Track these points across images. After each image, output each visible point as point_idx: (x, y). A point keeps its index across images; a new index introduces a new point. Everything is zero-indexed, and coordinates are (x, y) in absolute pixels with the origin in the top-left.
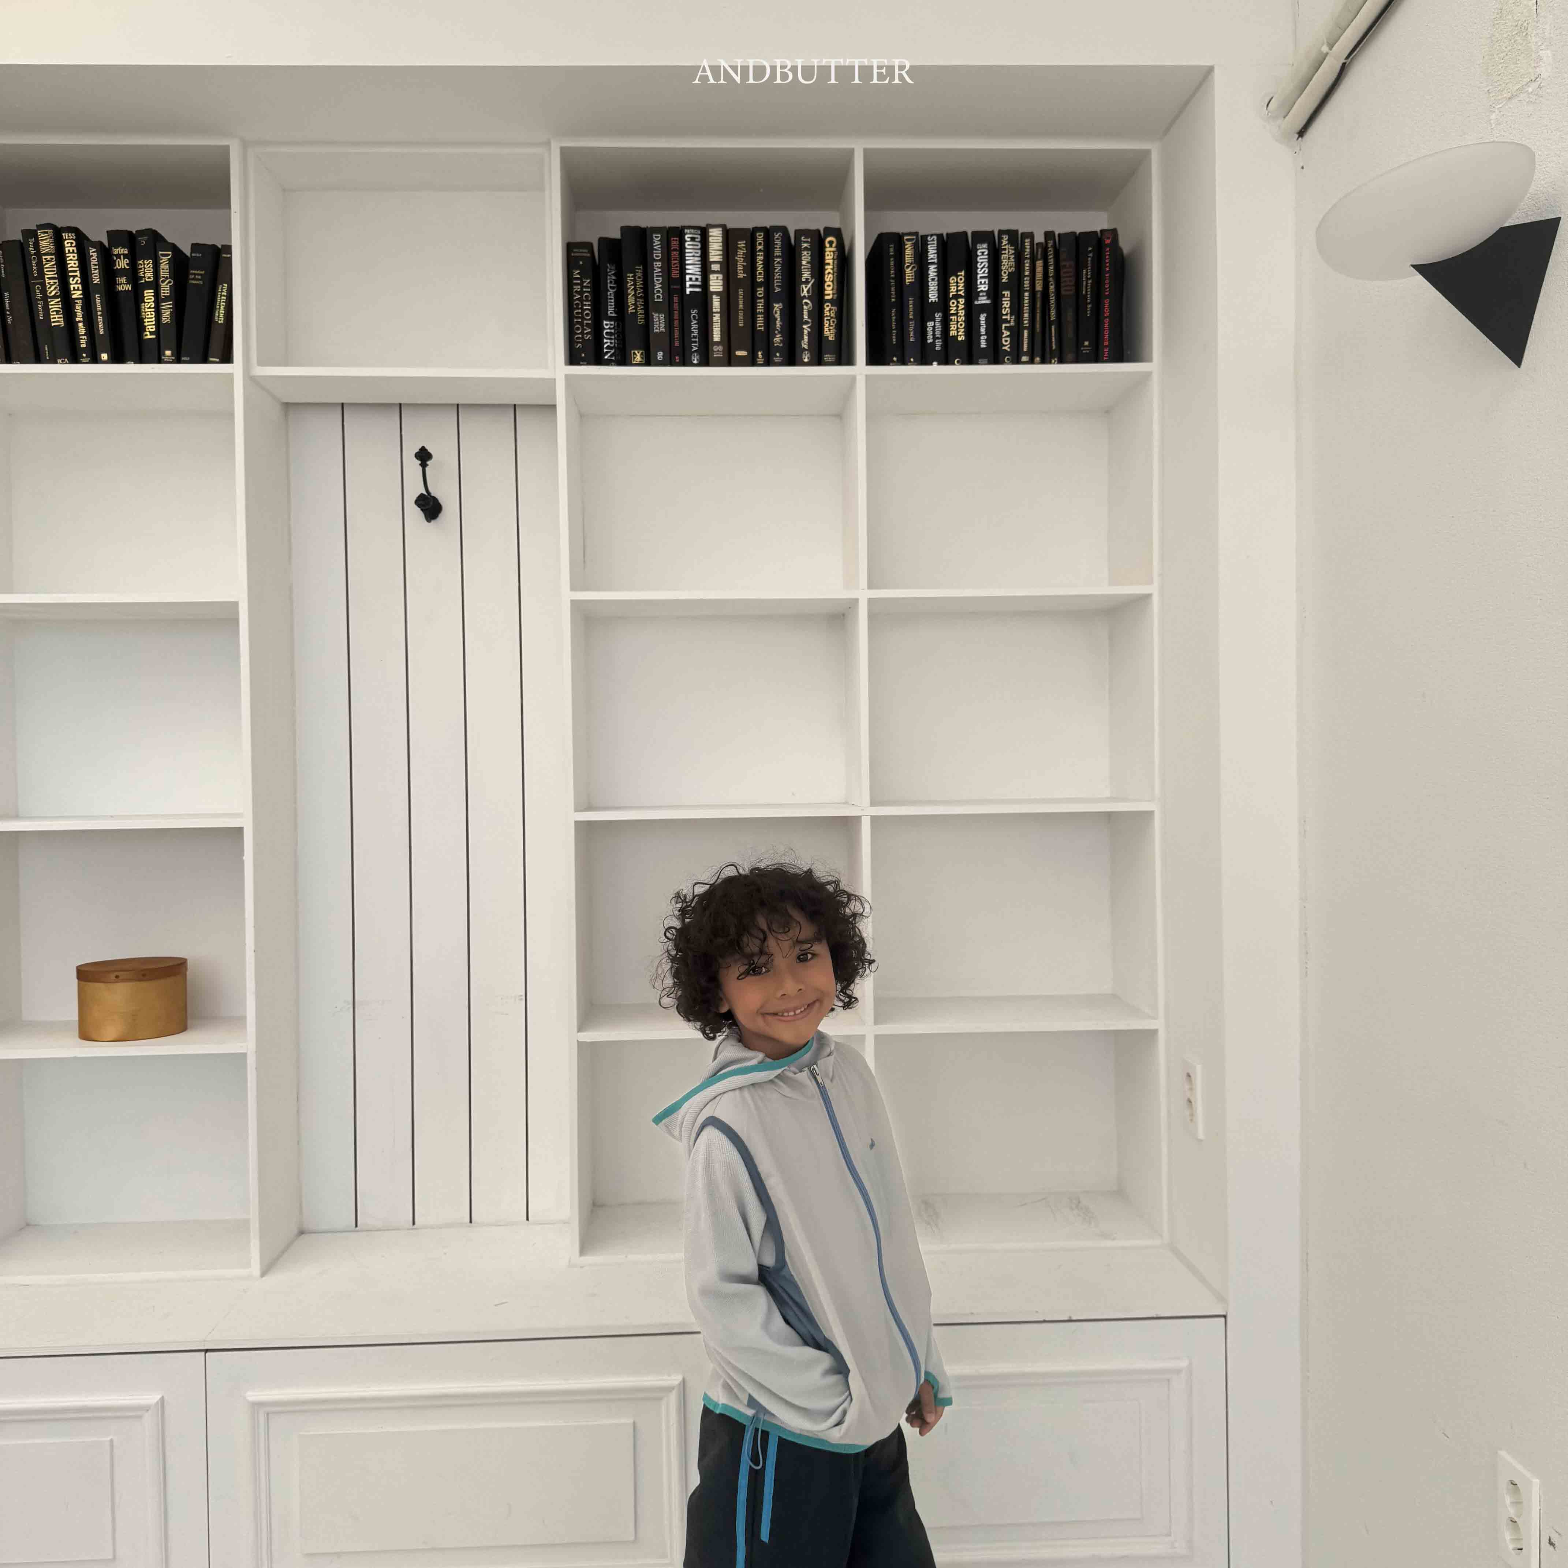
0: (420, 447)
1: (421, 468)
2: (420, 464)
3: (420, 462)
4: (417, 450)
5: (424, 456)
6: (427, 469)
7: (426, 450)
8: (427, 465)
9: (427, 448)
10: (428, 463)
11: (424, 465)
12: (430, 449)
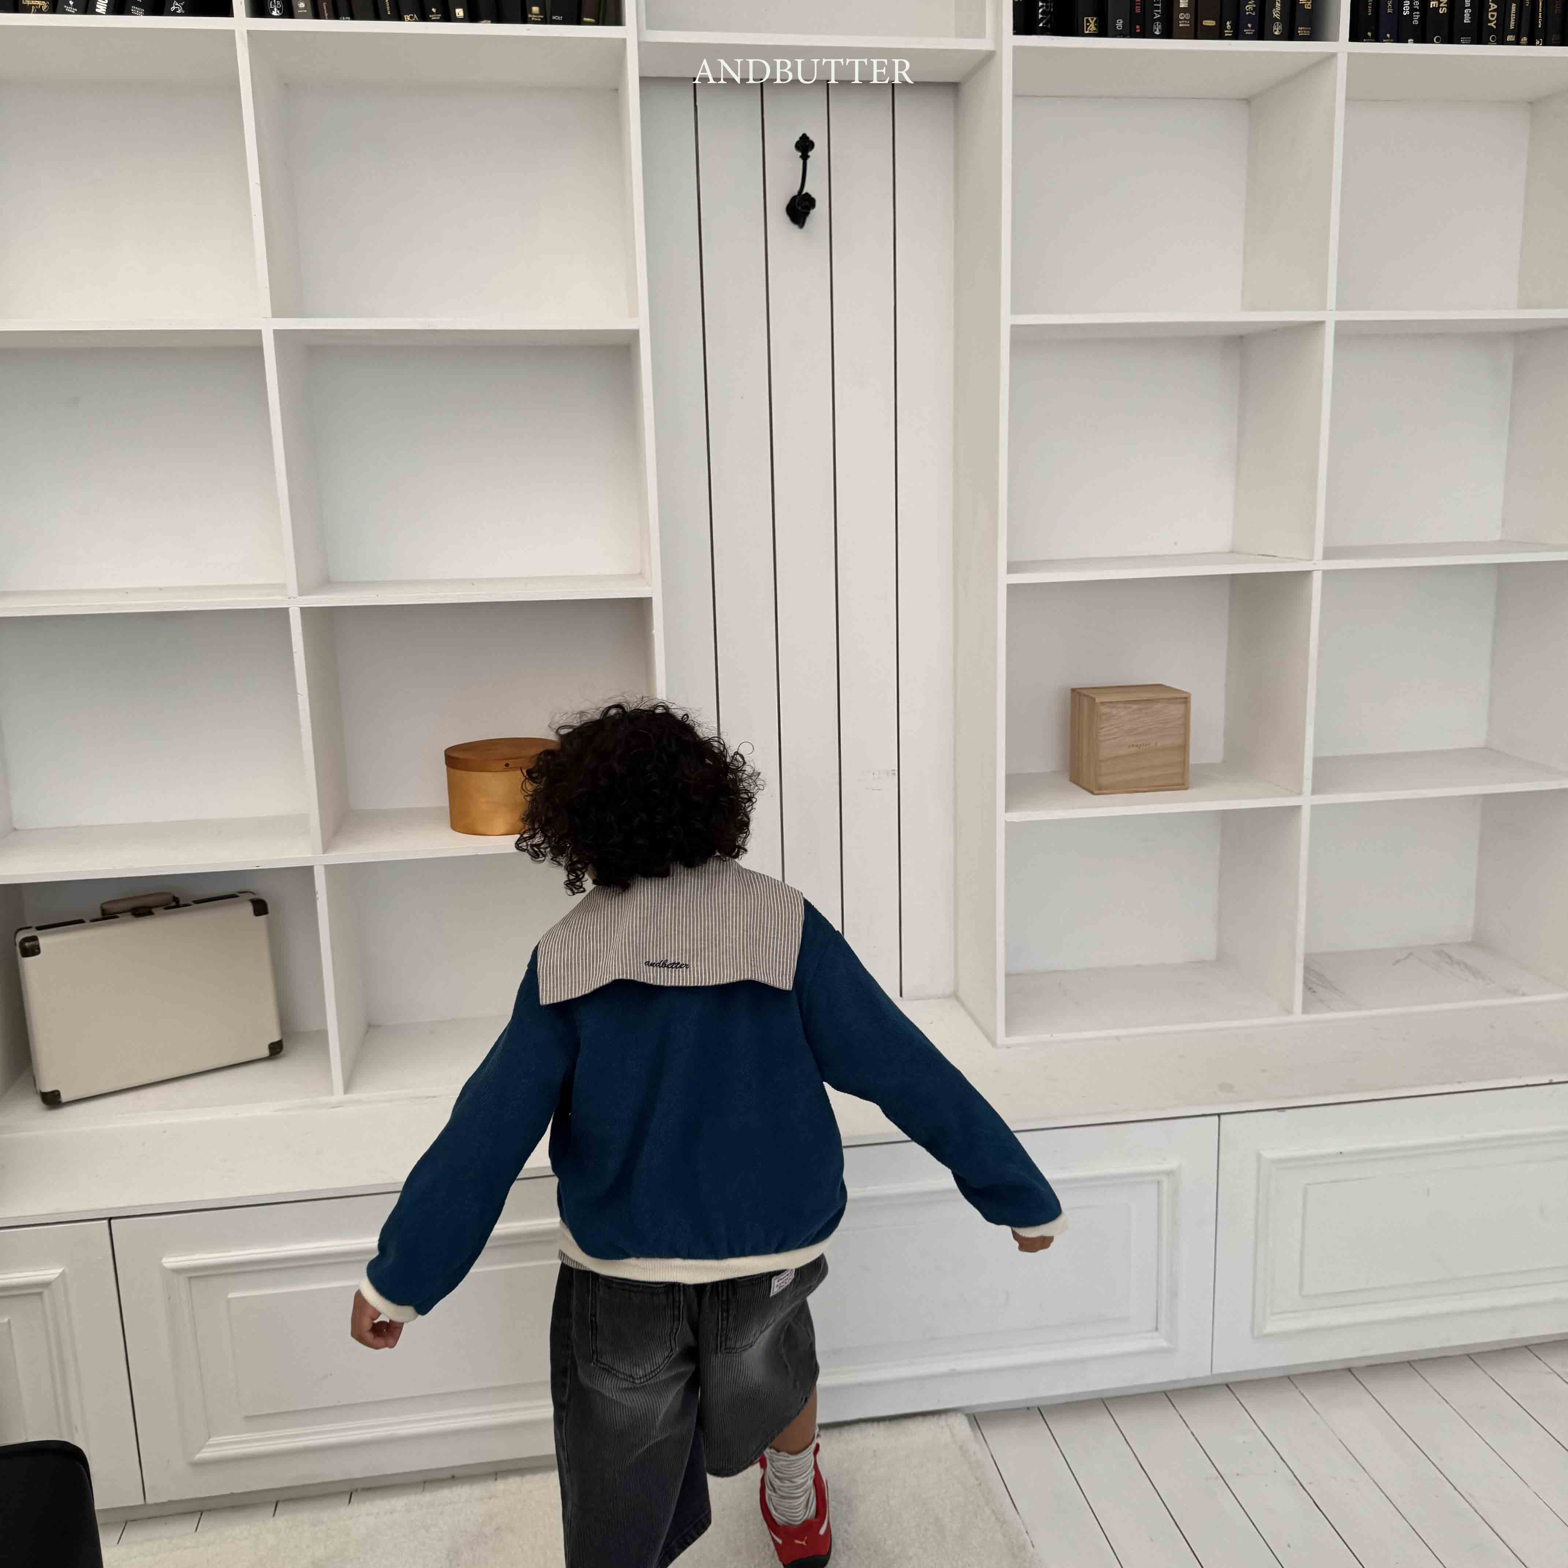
0: (801, 135)
1: (801, 162)
2: (801, 157)
3: (800, 154)
4: (797, 139)
5: (805, 145)
6: (809, 161)
7: (808, 138)
8: (808, 157)
9: (808, 135)
10: (810, 154)
11: (805, 157)
12: (812, 137)
